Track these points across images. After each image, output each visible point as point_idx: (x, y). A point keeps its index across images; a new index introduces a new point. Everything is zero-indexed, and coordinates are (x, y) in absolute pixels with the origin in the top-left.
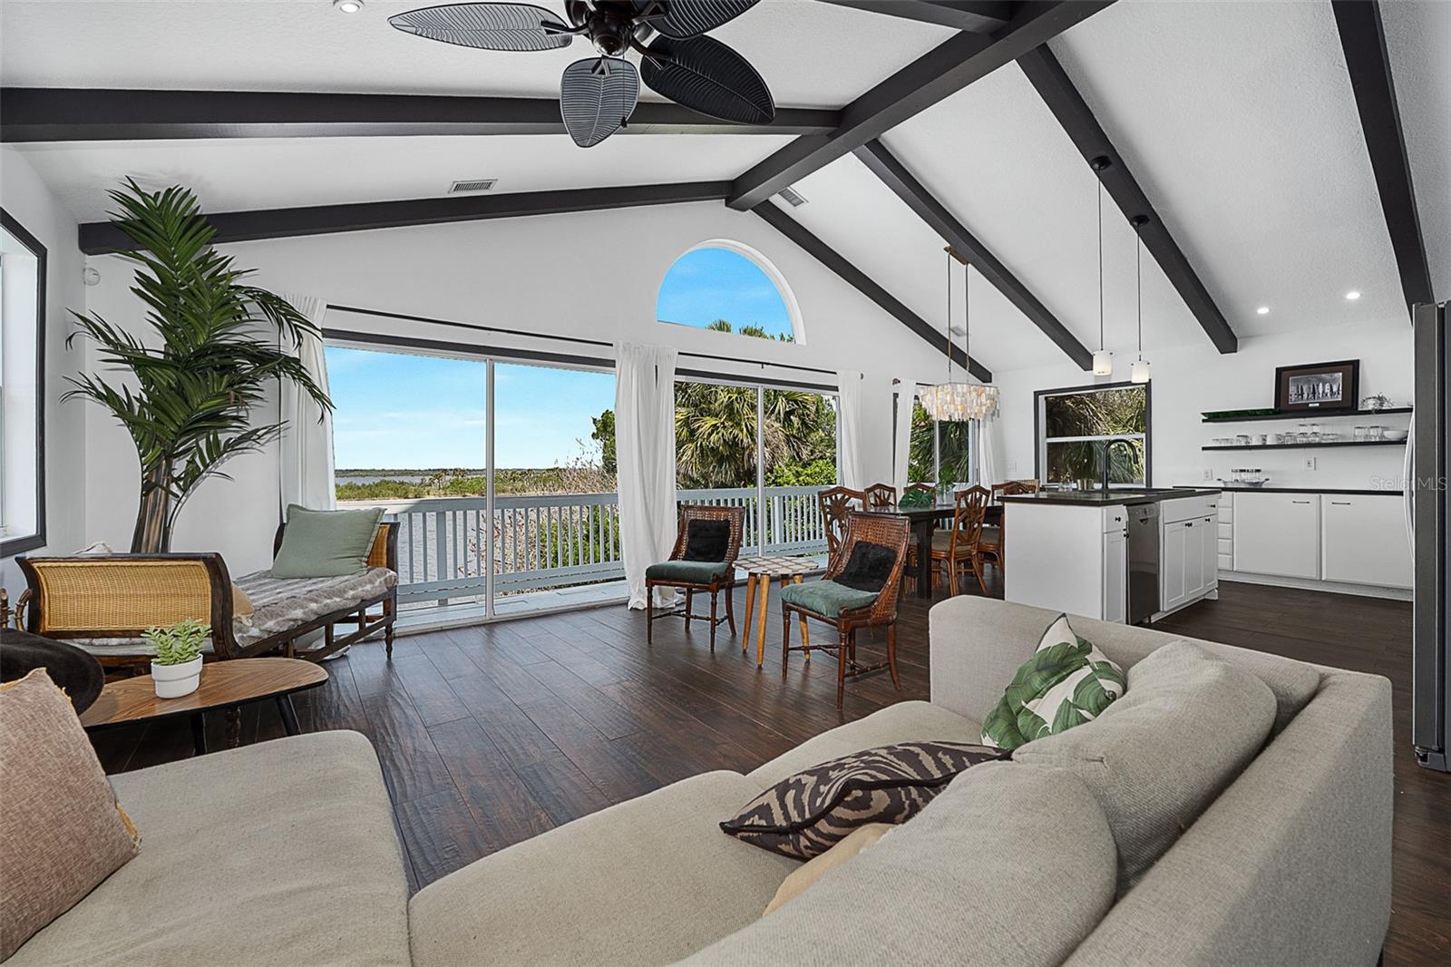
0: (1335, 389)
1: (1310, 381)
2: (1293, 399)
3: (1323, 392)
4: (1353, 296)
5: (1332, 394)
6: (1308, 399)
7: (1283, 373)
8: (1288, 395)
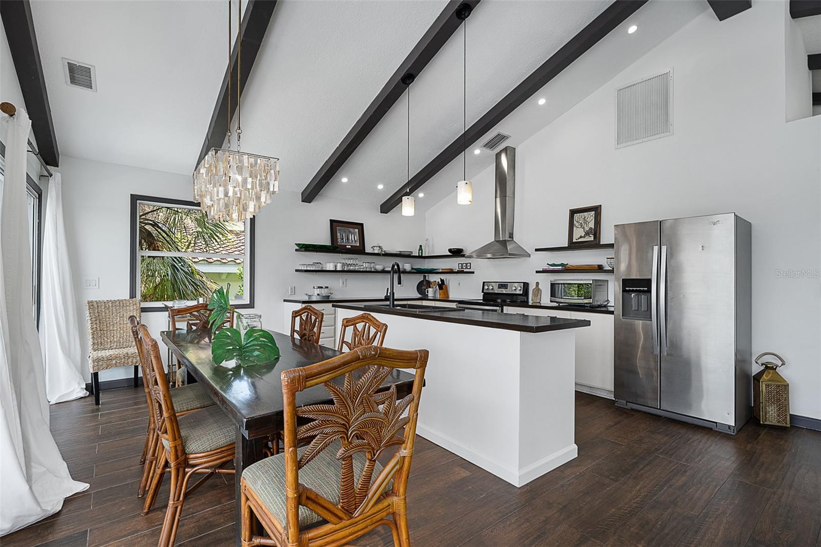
0: (356, 239)
1: (346, 231)
2: (340, 242)
3: (352, 240)
4: (380, 187)
5: (355, 241)
6: (346, 243)
7: (334, 223)
8: (337, 239)
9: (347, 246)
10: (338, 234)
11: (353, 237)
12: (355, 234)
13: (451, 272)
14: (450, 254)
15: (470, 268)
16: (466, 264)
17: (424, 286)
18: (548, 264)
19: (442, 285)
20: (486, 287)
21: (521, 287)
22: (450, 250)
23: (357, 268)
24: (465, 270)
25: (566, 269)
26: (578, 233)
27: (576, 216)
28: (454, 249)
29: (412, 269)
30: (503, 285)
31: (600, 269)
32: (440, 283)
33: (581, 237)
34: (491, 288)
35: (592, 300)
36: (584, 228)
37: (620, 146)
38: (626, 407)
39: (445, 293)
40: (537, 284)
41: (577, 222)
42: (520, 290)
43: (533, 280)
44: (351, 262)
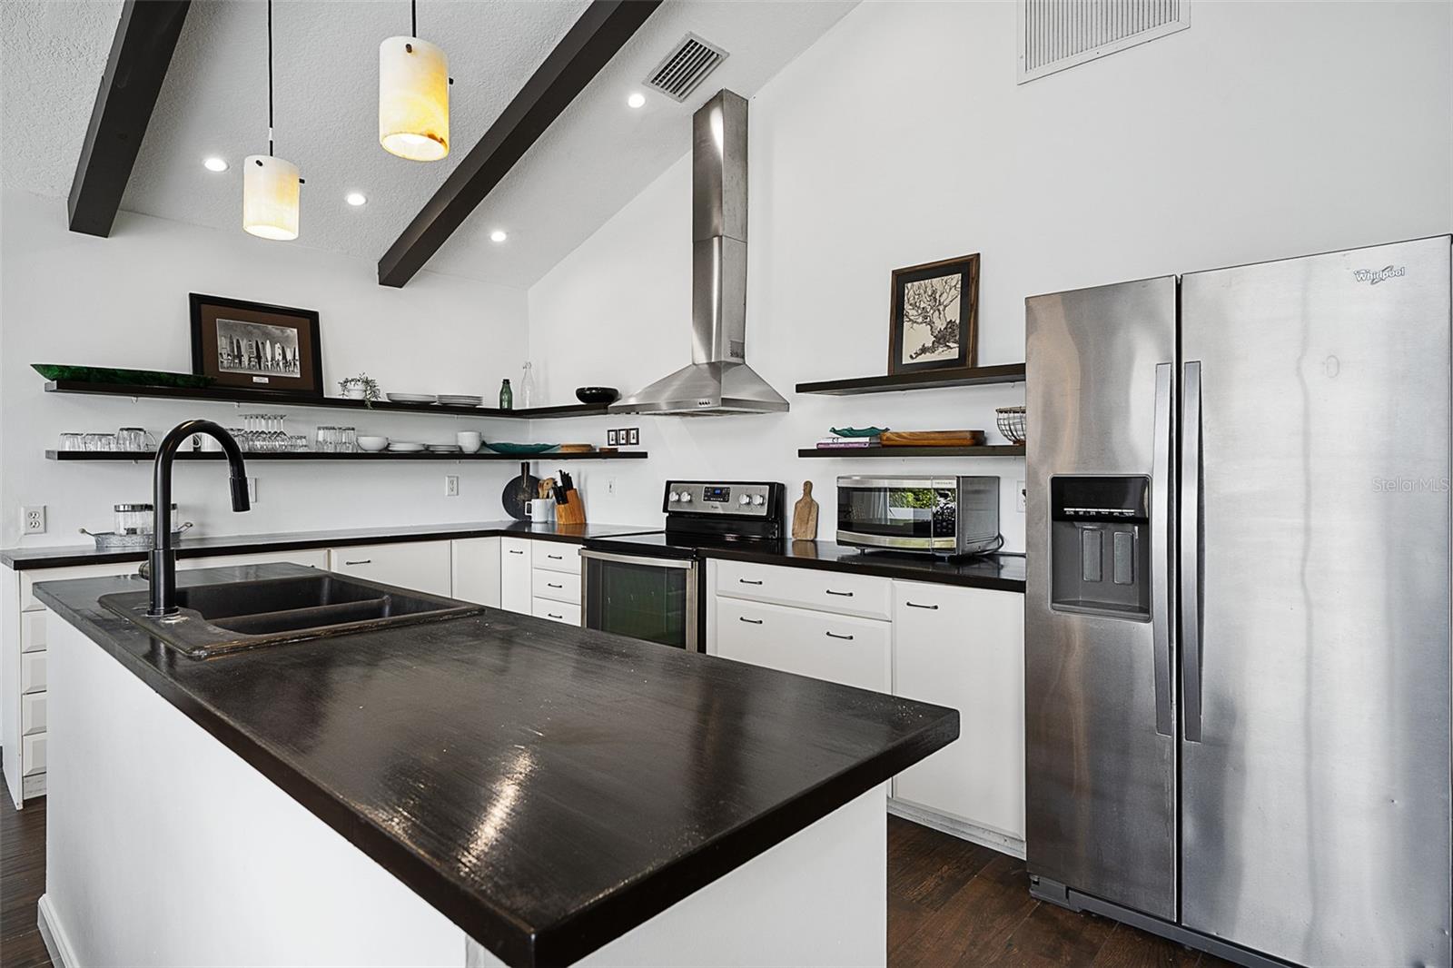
0: (289, 357)
1: (251, 333)
2: (225, 363)
3: (273, 359)
4: (356, 199)
5: (286, 363)
6: (250, 368)
7: (204, 307)
8: (215, 354)
9: (255, 379)
10: (223, 343)
11: (278, 351)
12: (285, 343)
13: (587, 453)
14: (582, 403)
15: (637, 443)
16: (628, 431)
17: (524, 491)
18: (834, 431)
19: (565, 491)
20: (673, 497)
21: (763, 497)
22: (581, 393)
23: (278, 445)
24: (621, 449)
25: (883, 445)
26: (917, 338)
27: (911, 289)
28: (590, 389)
29: (484, 444)
30: (718, 491)
31: (976, 443)
32: (560, 484)
33: (924, 350)
34: (686, 498)
35: (955, 539)
36: (931, 323)
37: (1032, 74)
38: (1065, 904)
39: (572, 513)
40: (808, 487)
41: (914, 306)
42: (762, 504)
43: (793, 474)
44: (261, 425)
